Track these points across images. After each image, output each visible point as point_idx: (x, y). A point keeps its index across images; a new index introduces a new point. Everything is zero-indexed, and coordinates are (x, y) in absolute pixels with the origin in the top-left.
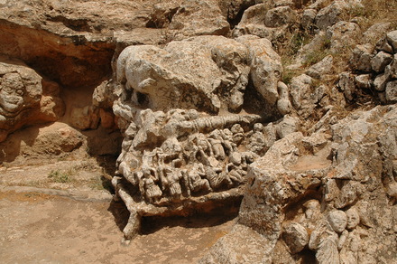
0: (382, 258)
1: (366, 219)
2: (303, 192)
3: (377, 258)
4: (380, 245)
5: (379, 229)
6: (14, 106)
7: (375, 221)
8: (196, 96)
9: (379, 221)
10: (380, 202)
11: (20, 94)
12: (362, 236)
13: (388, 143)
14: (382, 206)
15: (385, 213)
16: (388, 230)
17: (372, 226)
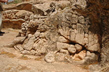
0: (48, 50)
1: (46, 36)
2: (34, 27)
3: (46, 49)
4: (50, 46)
5: (51, 41)
6: (27, 19)
7: (50, 38)
8: (42, 12)
9: (51, 39)
10: (54, 34)
11: (28, 17)
12: (44, 41)
13: (61, 16)
14: (54, 35)
15: (55, 37)
16: (54, 42)
17: (48, 39)
